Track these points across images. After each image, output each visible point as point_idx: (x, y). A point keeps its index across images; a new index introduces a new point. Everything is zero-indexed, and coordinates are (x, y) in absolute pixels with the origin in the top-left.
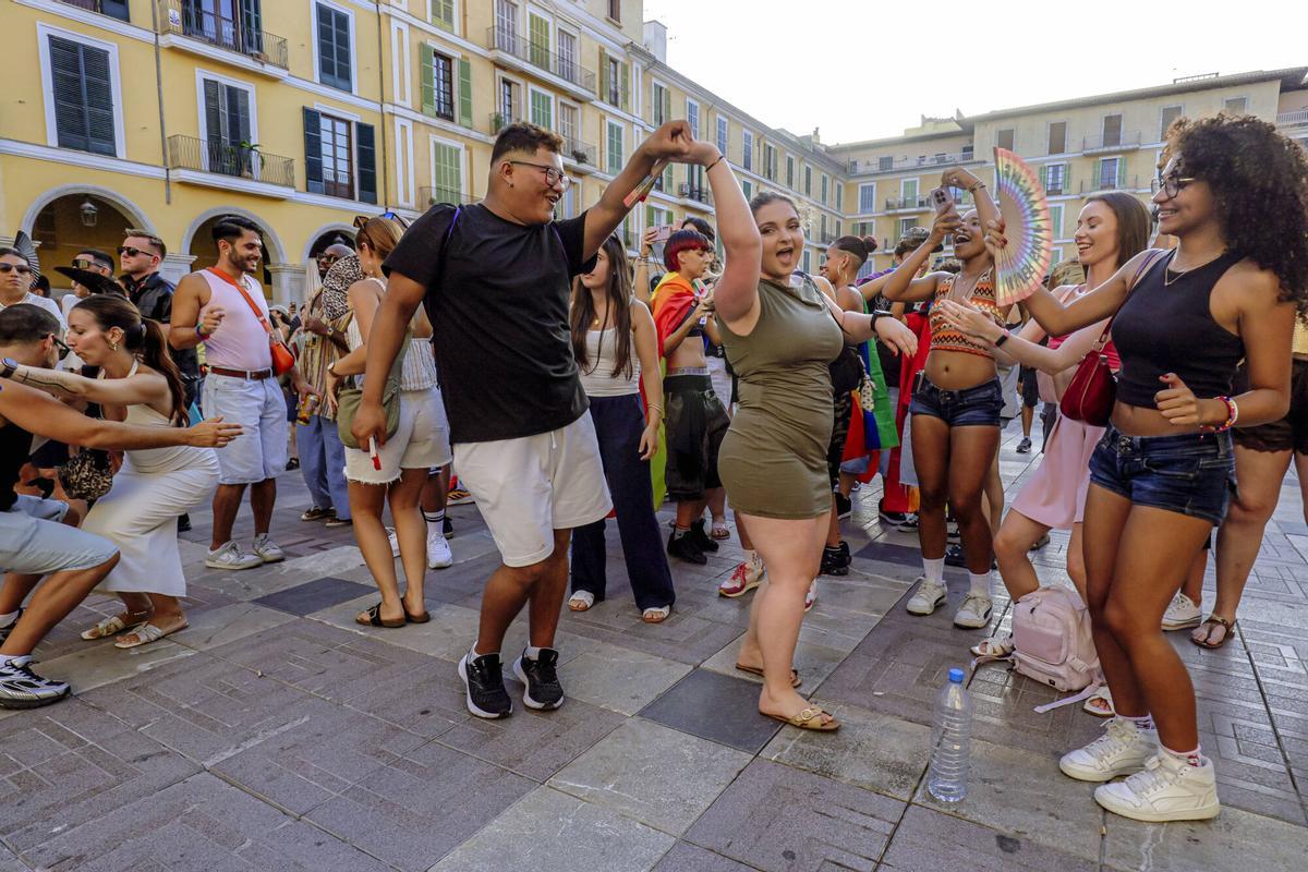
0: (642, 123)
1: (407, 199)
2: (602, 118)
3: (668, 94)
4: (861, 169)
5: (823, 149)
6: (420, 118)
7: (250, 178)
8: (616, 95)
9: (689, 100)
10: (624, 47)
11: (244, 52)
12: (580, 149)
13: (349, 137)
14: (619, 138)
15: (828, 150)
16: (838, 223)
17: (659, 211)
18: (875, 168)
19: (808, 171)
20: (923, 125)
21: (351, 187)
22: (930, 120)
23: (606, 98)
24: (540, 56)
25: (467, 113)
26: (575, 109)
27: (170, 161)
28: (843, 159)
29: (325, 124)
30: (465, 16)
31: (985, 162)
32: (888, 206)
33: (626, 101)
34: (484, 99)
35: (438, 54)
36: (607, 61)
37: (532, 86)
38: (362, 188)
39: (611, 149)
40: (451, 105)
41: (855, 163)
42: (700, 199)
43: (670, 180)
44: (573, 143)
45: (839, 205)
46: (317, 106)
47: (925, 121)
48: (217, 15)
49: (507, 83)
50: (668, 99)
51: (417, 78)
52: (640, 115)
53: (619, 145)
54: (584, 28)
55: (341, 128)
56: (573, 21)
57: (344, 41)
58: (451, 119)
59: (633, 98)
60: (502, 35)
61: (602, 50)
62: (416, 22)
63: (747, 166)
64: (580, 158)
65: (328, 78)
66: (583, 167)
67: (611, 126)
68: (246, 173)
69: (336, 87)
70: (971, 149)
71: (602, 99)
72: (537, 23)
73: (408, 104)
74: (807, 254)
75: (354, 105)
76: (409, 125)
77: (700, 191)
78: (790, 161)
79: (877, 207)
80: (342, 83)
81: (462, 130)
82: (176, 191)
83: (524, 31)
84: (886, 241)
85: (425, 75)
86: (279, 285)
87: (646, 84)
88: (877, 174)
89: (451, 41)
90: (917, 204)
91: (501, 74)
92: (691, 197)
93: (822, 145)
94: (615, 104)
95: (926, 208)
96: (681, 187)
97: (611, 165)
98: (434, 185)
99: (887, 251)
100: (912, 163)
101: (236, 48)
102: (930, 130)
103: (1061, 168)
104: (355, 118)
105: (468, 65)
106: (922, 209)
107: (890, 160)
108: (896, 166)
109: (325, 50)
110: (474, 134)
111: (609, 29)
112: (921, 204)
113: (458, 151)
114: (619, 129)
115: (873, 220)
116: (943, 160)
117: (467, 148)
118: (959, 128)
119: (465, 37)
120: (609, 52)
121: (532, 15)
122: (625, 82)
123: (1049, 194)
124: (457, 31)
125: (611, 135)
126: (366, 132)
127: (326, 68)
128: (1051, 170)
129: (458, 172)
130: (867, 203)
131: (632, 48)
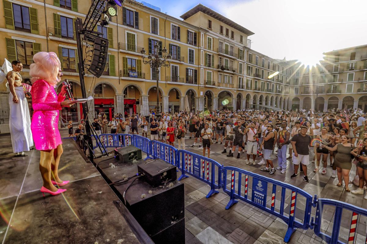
0: (246, 62)
1: (202, 83)
2: (238, 62)
3: (252, 55)
4: (296, 66)
6: (205, 67)
8: (241, 57)
9: (256, 56)
10: (243, 47)
11: (178, 60)
12: (234, 69)
13: (193, 72)
14: (242, 66)
16: (290, 79)
17: (249, 80)
19: (283, 67)
21: (193, 81)
23: (239, 58)
24: (227, 52)
25: (213, 65)
26: (233, 61)
27: (166, 80)
28: (292, 63)
29: (189, 70)
30: (213, 47)
32: (304, 74)
33: (243, 58)
34: (216, 62)
35: (208, 55)
37: (225, 58)
38: (195, 81)
39: (240, 68)
40: (210, 64)
43: (252, 73)
44: (232, 68)
46: (188, 68)
48: (174, 54)
49: (220, 58)
53: (241, 68)
54: (236, 45)
55: (191, 70)
56: (233, 44)
57: (193, 55)
58: (210, 67)
59: (245, 58)
60: (219, 50)
61: (239, 48)
62: (205, 49)
63: (269, 68)
64: (234, 71)
65: (190, 62)
66: (234, 73)
68: (177, 81)
69: (191, 64)
71: (238, 58)
72: (227, 46)
73: (203, 65)
74: (282, 87)
75: (194, 66)
76: (203, 69)
77: (258, 75)
78: (279, 66)
80: (192, 63)
81: (212, 69)
82: (167, 85)
83: (224, 48)
84: (303, 83)
85: (206, 59)
86: (181, 100)
87: (247, 54)
89: (211, 52)
91: (219, 57)
92: (256, 77)
93: (286, 61)
94: (241, 59)
96: (254, 75)
97: (240, 72)
98: (207, 80)
99: (303, 85)
101: (176, 59)
103: (354, 64)
104: (194, 69)
105: (214, 56)
109: (190, 57)
110: (214, 69)
111: (240, 44)
112: (312, 74)
113: (211, 72)
114: (242, 64)
115: (300, 78)
117: (213, 72)
119: (213, 51)
121: (225, 44)
122: (243, 54)
123: (350, 70)
124: (212, 50)
125: (240, 65)
126: (196, 71)
127: (190, 60)
128: (351, 64)
129: (211, 77)
130: (298, 74)
131: (245, 47)
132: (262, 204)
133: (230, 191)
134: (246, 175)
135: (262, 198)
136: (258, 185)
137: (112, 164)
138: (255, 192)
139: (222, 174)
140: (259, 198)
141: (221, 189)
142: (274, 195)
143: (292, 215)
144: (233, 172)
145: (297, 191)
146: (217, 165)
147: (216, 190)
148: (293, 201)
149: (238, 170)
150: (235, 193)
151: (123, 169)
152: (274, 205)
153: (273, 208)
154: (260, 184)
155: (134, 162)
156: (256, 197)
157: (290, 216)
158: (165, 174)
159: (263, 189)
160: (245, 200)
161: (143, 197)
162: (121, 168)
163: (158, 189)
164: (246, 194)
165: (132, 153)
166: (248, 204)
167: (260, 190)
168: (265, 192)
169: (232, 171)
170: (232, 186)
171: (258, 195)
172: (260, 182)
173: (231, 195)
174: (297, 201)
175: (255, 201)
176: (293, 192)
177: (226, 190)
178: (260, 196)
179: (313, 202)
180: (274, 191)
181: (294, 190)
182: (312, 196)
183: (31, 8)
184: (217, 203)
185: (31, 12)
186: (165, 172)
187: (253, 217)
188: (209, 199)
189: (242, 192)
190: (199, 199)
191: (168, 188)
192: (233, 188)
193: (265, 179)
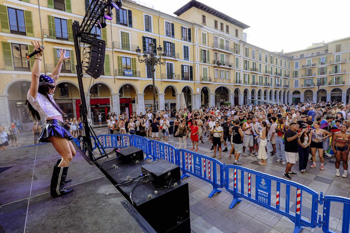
0: (243, 56)
1: (198, 79)
2: (234, 57)
3: (248, 49)
4: (295, 58)
5: (284, 54)
6: (200, 63)
7: (173, 79)
8: (237, 51)
9: (253, 49)
10: (239, 41)
11: (173, 57)
12: (230, 64)
13: (188, 69)
14: (238, 60)
15: (286, 54)
16: (289, 72)
17: (246, 74)
18: (299, 57)
19: (281, 60)
20: (313, 45)
21: (188, 78)
22: (315, 44)
23: (235, 53)
24: (222, 47)
25: (209, 61)
26: (228, 56)
27: (162, 78)
28: (290, 56)
29: (185, 67)
30: (208, 42)
31: (332, 53)
32: (303, 66)
33: (239, 52)
34: (212, 58)
35: (203, 50)
36: (235, 45)
37: (220, 53)
38: (190, 78)
39: (236, 63)
40: (206, 60)
41: (293, 57)
42: (255, 71)
43: (249, 67)
44: (229, 63)
45: (289, 67)
46: (183, 64)
47: (313, 44)
48: (169, 51)
49: (216, 53)
50: (248, 50)
51: (200, 55)
52: (242, 55)
53: (238, 62)
54: (231, 39)
55: (187, 67)
56: (229, 38)
57: (188, 51)
58: (205, 62)
59: (241, 52)
60: (215, 44)
61: (234, 42)
62: (200, 45)
63: (266, 62)
64: (230, 66)
65: (185, 59)
66: (231, 68)
67: (236, 58)
70: (328, 50)
71: (234, 53)
72: (222, 40)
73: (198, 61)
74: (281, 80)
75: (189, 63)
76: (198, 65)
77: (255, 69)
78: (277, 59)
79: (300, 67)
80: (187, 59)
81: (208, 64)
82: (163, 83)
83: (219, 42)
84: (302, 75)
85: (201, 55)
86: (177, 97)
87: (244, 48)
88: (300, 59)
89: (206, 47)
90: (311, 65)
91: (215, 52)
92: (253, 71)
93: (284, 53)
94: (237, 53)
95: (314, 66)
96: (251, 69)
97: (236, 66)
98: (203, 76)
99: (303, 77)
100: (310, 55)
101: (171, 56)
102: (315, 46)
104: (189, 65)
105: (209, 51)
106: (313, 66)
107: (303, 55)
108: (305, 56)
109: (185, 53)
110: (210, 65)
111: (236, 38)
112: (313, 65)
113: (207, 68)
114: (238, 58)
115: (299, 70)
116: (319, 54)
117: (209, 68)
118: (323, 45)
119: (208, 46)
120: (236, 43)
121: (220, 39)
122: (239, 48)
125: (236, 60)
126: (191, 67)
127: (185, 57)
129: (207, 72)
130: (297, 66)
131: (241, 41)
132: (267, 203)
133: (233, 190)
134: (249, 173)
135: (266, 196)
136: (262, 183)
137: (115, 165)
138: (259, 190)
139: (224, 173)
140: (263, 196)
141: (224, 188)
142: (278, 193)
143: (298, 213)
144: (235, 171)
145: (302, 188)
146: (218, 163)
147: (219, 189)
148: (299, 199)
149: (240, 168)
150: (238, 192)
151: (126, 169)
152: (279, 203)
153: (278, 207)
154: (263, 182)
155: (136, 162)
156: (260, 196)
157: (297, 214)
158: (169, 174)
159: (267, 187)
160: (249, 198)
161: (150, 197)
162: (124, 169)
163: (163, 189)
164: (249, 192)
165: (134, 153)
166: (252, 203)
167: (264, 188)
168: (269, 190)
169: (234, 169)
170: (235, 185)
171: (262, 193)
172: (263, 180)
173: (235, 194)
174: (302, 199)
175: (259, 200)
176: (298, 189)
177: (229, 189)
178: (264, 194)
179: (319, 200)
180: (278, 189)
181: (298, 187)
182: (318, 193)
183: (25, 11)
184: (220, 202)
185: (25, 15)
186: (169, 172)
187: (258, 216)
188: (212, 198)
189: (246, 190)
190: (202, 198)
191: (173, 188)
192: (235, 187)
193: (268, 176)
